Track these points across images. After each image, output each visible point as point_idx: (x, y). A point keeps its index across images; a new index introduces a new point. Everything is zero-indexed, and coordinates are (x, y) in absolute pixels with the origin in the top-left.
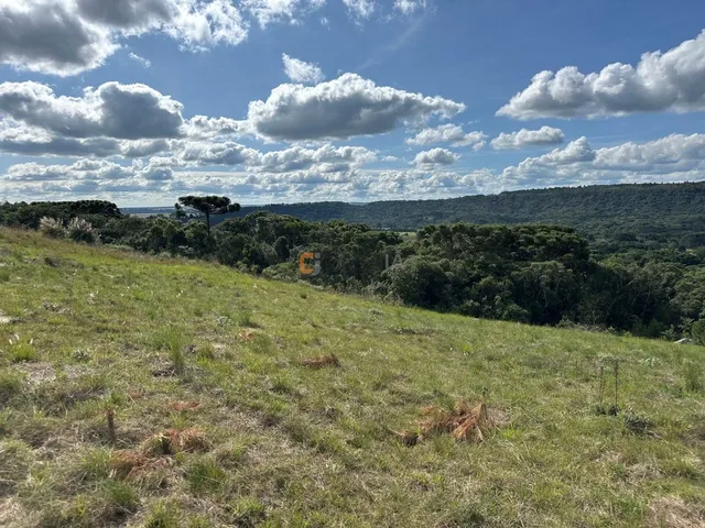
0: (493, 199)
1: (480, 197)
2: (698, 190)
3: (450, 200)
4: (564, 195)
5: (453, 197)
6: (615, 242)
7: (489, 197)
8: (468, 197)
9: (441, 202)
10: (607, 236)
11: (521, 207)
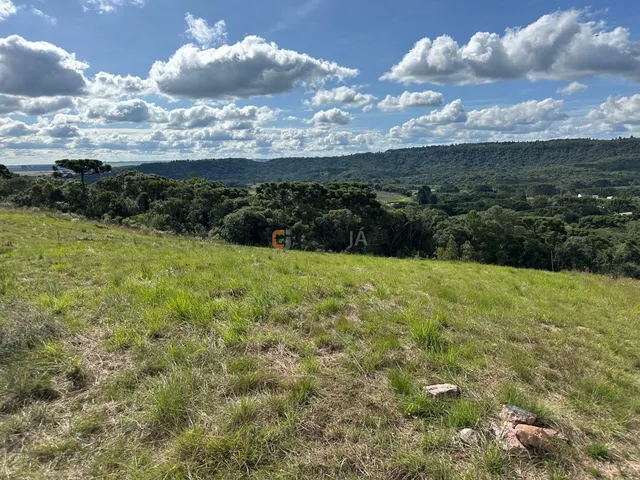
0: (379, 156)
1: (369, 155)
2: (545, 148)
3: (343, 157)
4: (439, 152)
5: (346, 154)
6: (474, 193)
7: (376, 154)
8: (359, 154)
9: (335, 159)
10: (469, 188)
11: (403, 163)
